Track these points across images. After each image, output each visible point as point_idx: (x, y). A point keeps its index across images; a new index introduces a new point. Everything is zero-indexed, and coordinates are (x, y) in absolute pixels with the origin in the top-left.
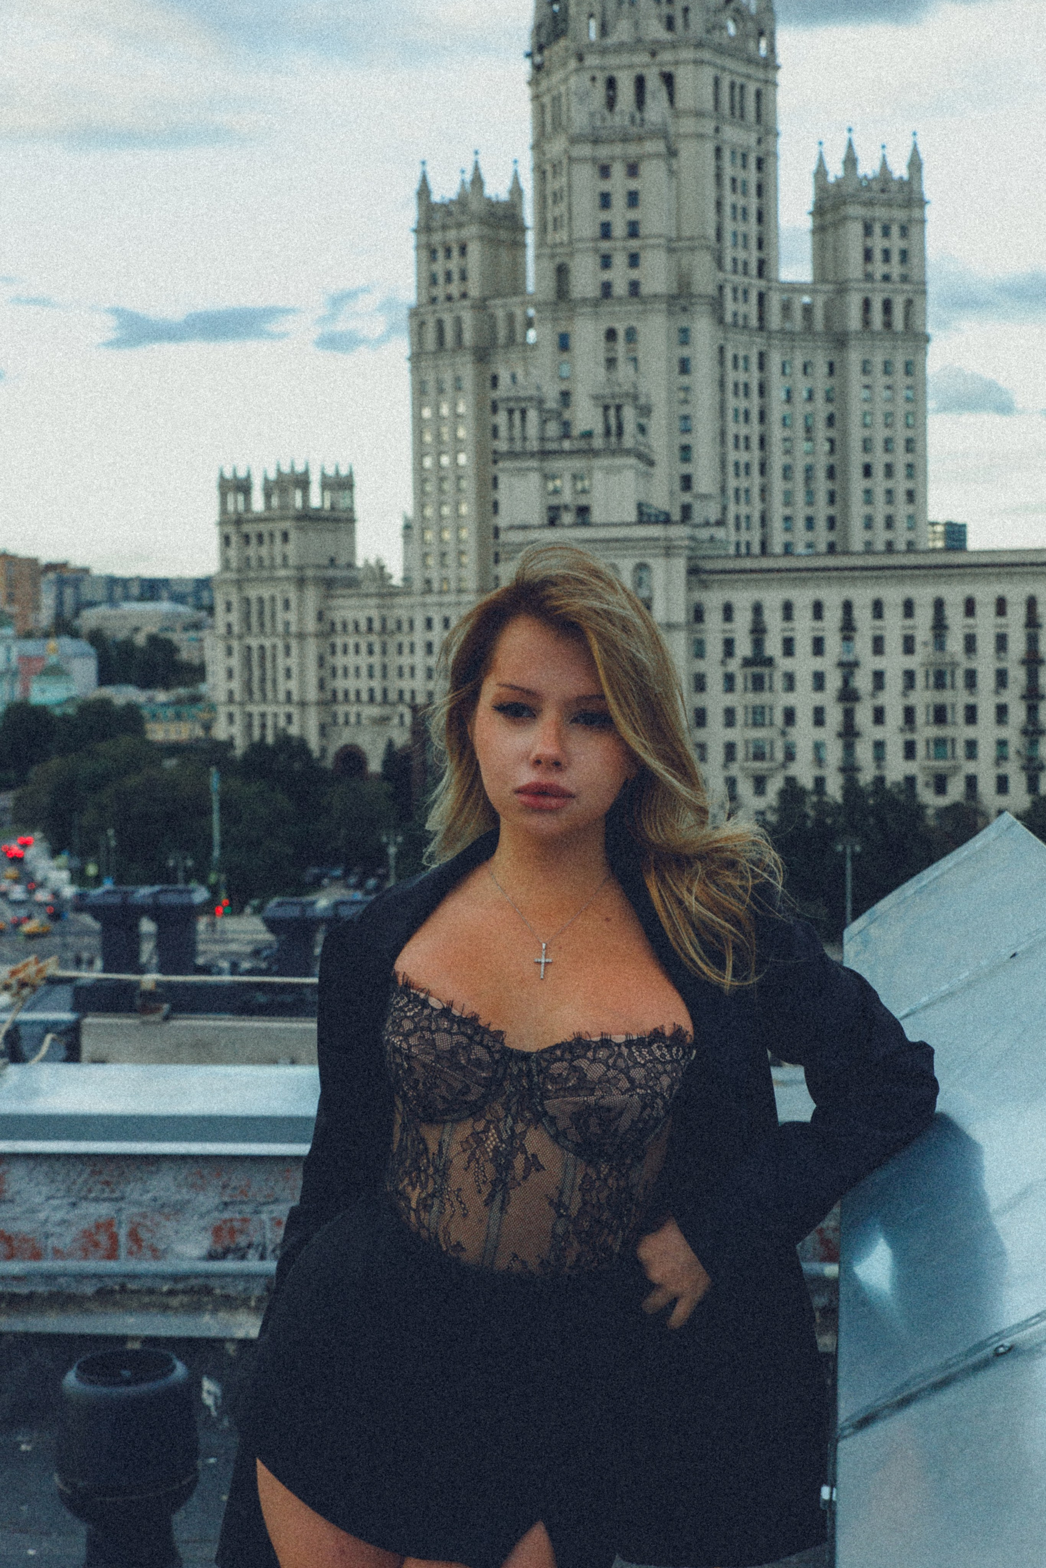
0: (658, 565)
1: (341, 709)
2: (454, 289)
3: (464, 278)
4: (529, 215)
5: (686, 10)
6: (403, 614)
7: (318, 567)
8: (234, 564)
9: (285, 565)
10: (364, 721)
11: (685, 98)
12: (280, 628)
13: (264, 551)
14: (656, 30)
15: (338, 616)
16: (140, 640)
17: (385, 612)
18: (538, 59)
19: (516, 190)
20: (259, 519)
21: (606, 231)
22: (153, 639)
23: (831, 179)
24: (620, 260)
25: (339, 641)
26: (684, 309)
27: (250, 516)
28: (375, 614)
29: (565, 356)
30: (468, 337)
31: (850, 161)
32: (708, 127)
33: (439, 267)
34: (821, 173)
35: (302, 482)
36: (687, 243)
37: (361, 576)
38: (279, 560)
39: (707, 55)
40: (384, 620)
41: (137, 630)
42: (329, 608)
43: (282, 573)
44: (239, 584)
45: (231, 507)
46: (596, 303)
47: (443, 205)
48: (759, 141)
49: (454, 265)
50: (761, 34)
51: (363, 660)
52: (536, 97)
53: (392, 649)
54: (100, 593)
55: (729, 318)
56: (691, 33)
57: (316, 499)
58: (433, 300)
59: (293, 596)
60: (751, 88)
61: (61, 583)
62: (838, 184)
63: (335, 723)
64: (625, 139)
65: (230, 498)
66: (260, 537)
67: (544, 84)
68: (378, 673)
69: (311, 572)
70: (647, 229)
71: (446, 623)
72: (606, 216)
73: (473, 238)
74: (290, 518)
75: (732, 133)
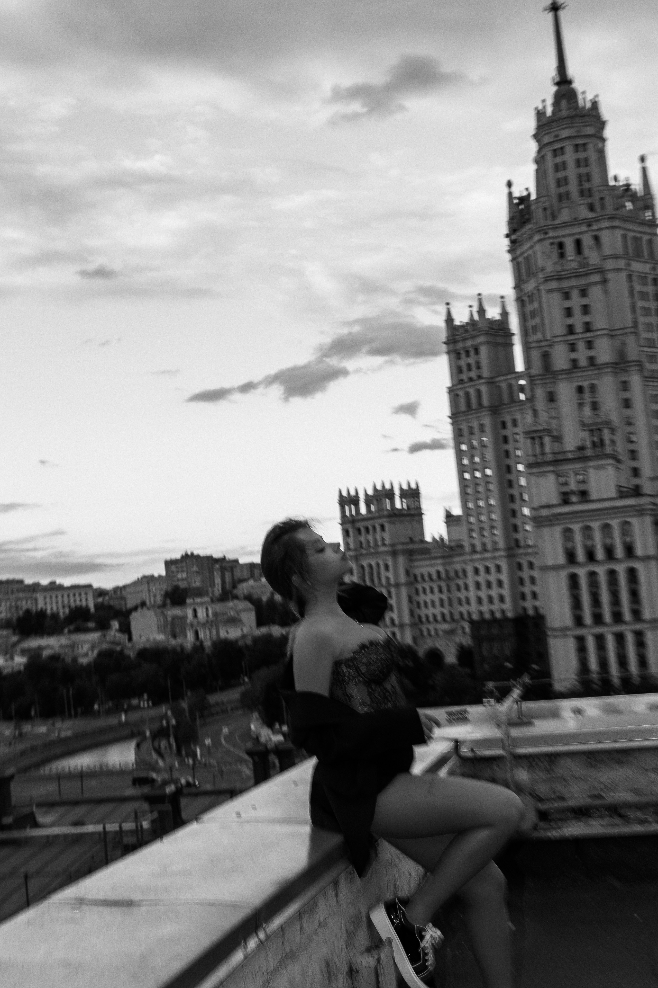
0: (635, 521)
1: (424, 628)
2: (473, 374)
3: (479, 367)
5: (602, 199)
6: (458, 567)
7: (402, 544)
8: (352, 546)
9: (384, 545)
10: (440, 633)
11: (607, 250)
12: (384, 582)
13: (370, 537)
14: (584, 213)
15: (418, 572)
17: (448, 567)
18: (513, 237)
20: (365, 519)
21: (571, 330)
25: (420, 587)
26: (623, 370)
27: (359, 517)
28: (440, 568)
29: (553, 405)
30: (485, 401)
32: (622, 264)
33: (463, 363)
35: (390, 494)
36: (620, 332)
37: (429, 546)
38: (380, 543)
39: (617, 223)
40: (447, 572)
42: (412, 567)
43: (382, 549)
44: (356, 558)
45: (348, 513)
46: (568, 372)
47: (463, 326)
48: (652, 269)
49: (471, 360)
50: (646, 208)
51: (436, 597)
52: (513, 260)
53: (454, 587)
56: (607, 212)
57: (398, 504)
58: (461, 382)
59: (390, 562)
60: (645, 239)
61: (223, 570)
63: (422, 635)
64: (578, 276)
65: (347, 508)
66: (367, 529)
67: (519, 252)
68: (446, 603)
69: (399, 547)
70: (595, 326)
71: (487, 570)
72: (570, 321)
73: (481, 343)
74: (384, 516)
75: (637, 267)
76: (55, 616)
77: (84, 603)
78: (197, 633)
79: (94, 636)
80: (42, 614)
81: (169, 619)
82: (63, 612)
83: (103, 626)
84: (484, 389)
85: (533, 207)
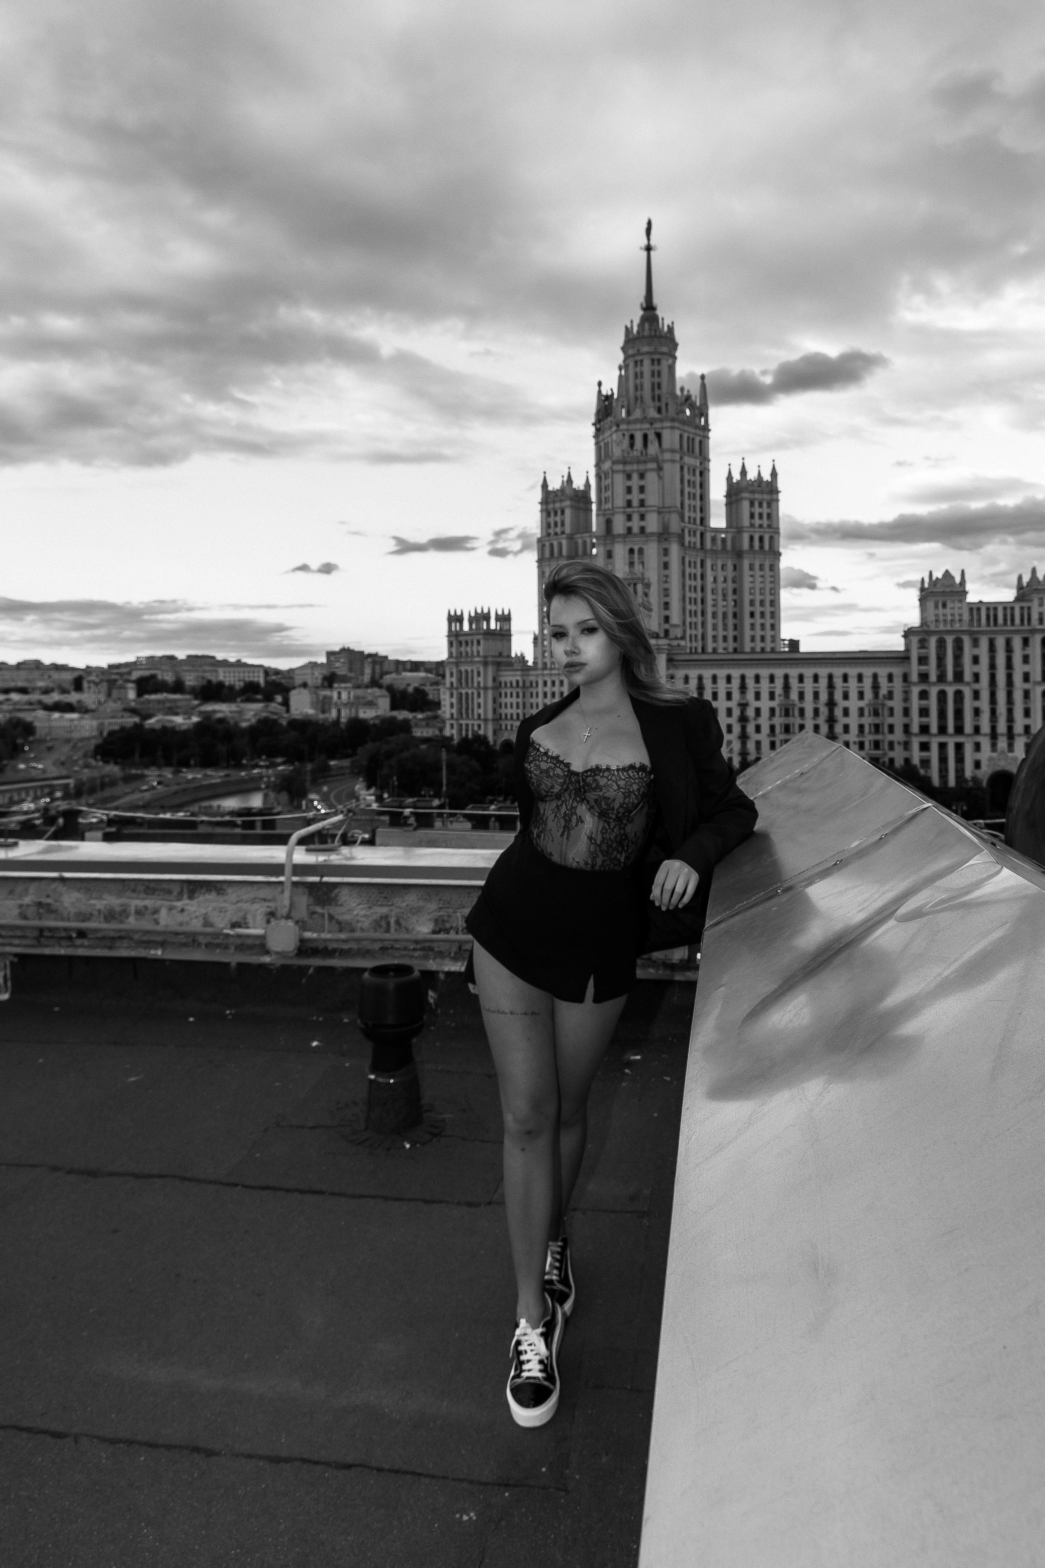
1: (503, 723)
2: (558, 530)
3: (563, 524)
4: (593, 496)
5: (668, 404)
6: (533, 678)
7: (493, 656)
8: (454, 655)
9: (478, 655)
11: (666, 444)
12: (475, 685)
13: (469, 649)
14: (652, 413)
15: (503, 679)
16: (410, 689)
17: (525, 678)
18: (598, 426)
19: (588, 485)
20: (466, 634)
21: (629, 504)
22: (416, 690)
23: (734, 481)
24: (636, 517)
25: (503, 691)
26: (666, 540)
27: (462, 632)
28: (519, 678)
29: (610, 561)
30: (565, 552)
31: (744, 472)
32: (677, 457)
33: (552, 520)
34: (730, 477)
35: (486, 617)
36: (668, 510)
37: (513, 661)
38: (475, 654)
39: (676, 424)
40: (524, 682)
41: (409, 685)
42: (499, 676)
43: (477, 659)
44: (457, 664)
45: (453, 629)
46: (624, 536)
47: (553, 492)
48: (701, 464)
49: (558, 519)
50: (702, 415)
51: (514, 700)
52: (597, 444)
53: (528, 695)
54: (392, 668)
55: (687, 544)
56: (669, 414)
57: (493, 626)
58: (549, 535)
59: (482, 670)
60: (697, 439)
61: (374, 663)
62: (738, 482)
63: (501, 729)
64: (639, 462)
65: (453, 625)
66: (467, 643)
67: (601, 438)
68: (521, 706)
69: (490, 659)
70: (648, 503)
71: (553, 683)
72: (629, 497)
73: (567, 507)
74: (480, 634)
75: (687, 460)
76: (231, 688)
77: (256, 679)
78: (339, 711)
79: (258, 706)
80: (221, 685)
81: (321, 698)
82: (239, 685)
83: (269, 698)
84: (564, 542)
85: (614, 404)
